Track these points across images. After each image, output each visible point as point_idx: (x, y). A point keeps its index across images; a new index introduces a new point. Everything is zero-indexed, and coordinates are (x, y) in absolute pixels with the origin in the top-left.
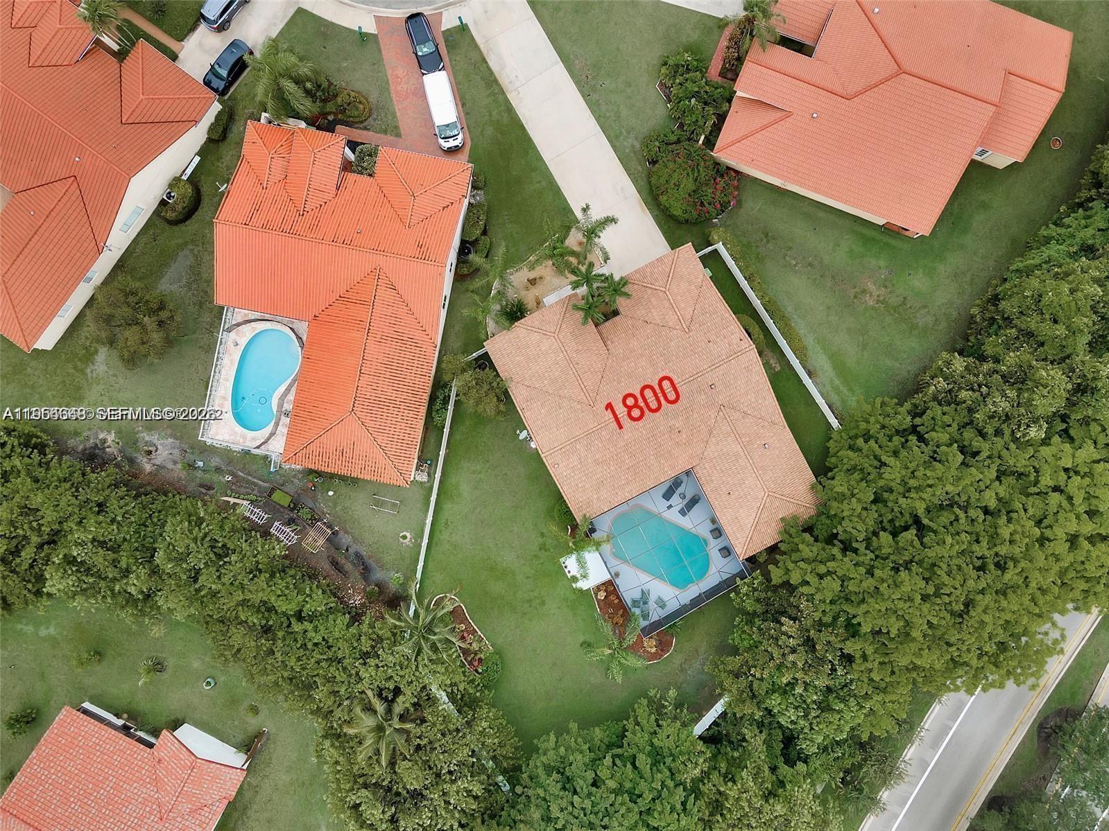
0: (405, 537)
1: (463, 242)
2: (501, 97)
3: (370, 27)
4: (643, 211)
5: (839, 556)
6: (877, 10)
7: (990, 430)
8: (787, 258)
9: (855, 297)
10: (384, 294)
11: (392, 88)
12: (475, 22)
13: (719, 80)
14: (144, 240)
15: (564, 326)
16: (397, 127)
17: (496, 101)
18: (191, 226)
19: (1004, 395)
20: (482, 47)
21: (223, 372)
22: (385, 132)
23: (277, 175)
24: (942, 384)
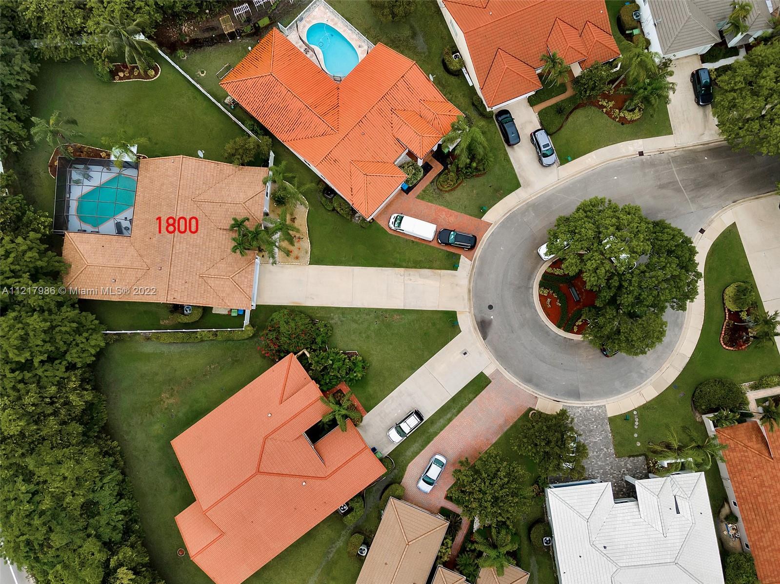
0: (203, 72)
1: (336, 193)
3: (487, 217)
4: (293, 303)
6: (304, 484)
8: (217, 365)
9: (172, 389)
10: (323, 128)
11: (446, 209)
12: (455, 276)
13: (338, 387)
14: (445, 32)
15: (245, 211)
16: (423, 199)
17: (405, 260)
18: (437, 61)
20: (439, 271)
21: (350, 32)
22: (424, 191)
23: (425, 113)
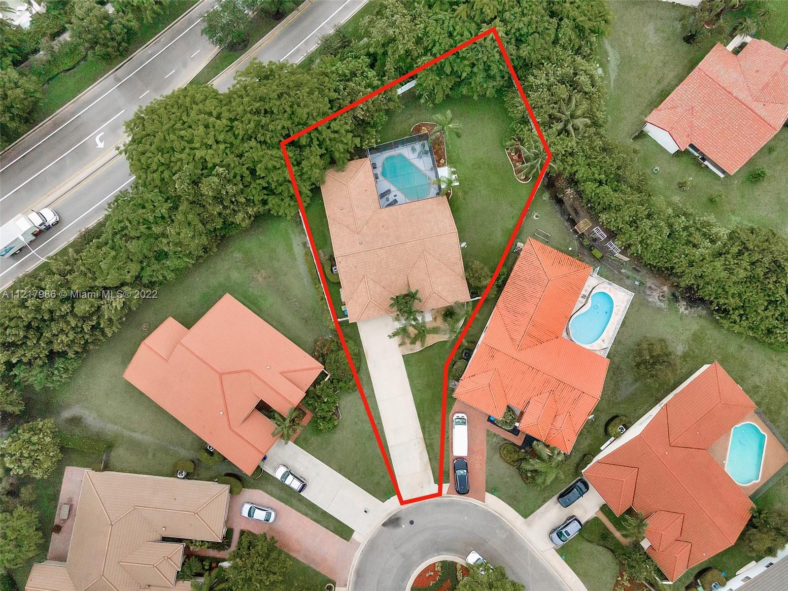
0: (537, 217)
1: (468, 360)
2: (427, 435)
3: (488, 496)
4: (367, 352)
5: (327, 139)
6: (222, 413)
7: (239, 178)
8: (299, 306)
9: (270, 277)
10: (518, 337)
11: (485, 459)
12: (430, 483)
13: (307, 412)
14: (641, 411)
15: (428, 295)
16: (488, 435)
17: (430, 435)
18: (614, 412)
19: (227, 192)
20: (430, 468)
21: (614, 329)
22: (495, 435)
23: (560, 419)
24: (250, 210)
